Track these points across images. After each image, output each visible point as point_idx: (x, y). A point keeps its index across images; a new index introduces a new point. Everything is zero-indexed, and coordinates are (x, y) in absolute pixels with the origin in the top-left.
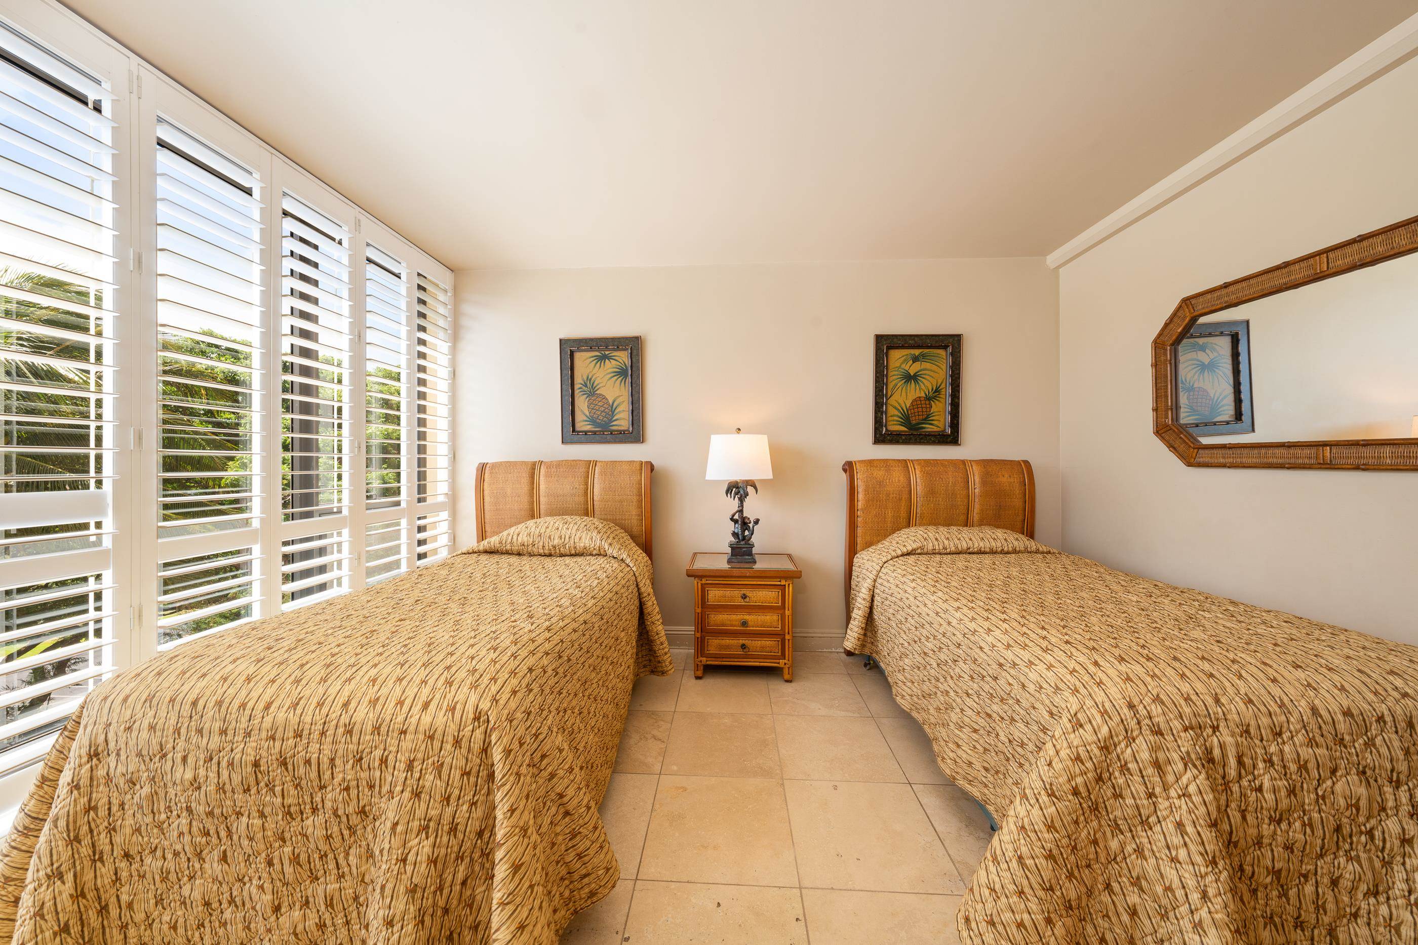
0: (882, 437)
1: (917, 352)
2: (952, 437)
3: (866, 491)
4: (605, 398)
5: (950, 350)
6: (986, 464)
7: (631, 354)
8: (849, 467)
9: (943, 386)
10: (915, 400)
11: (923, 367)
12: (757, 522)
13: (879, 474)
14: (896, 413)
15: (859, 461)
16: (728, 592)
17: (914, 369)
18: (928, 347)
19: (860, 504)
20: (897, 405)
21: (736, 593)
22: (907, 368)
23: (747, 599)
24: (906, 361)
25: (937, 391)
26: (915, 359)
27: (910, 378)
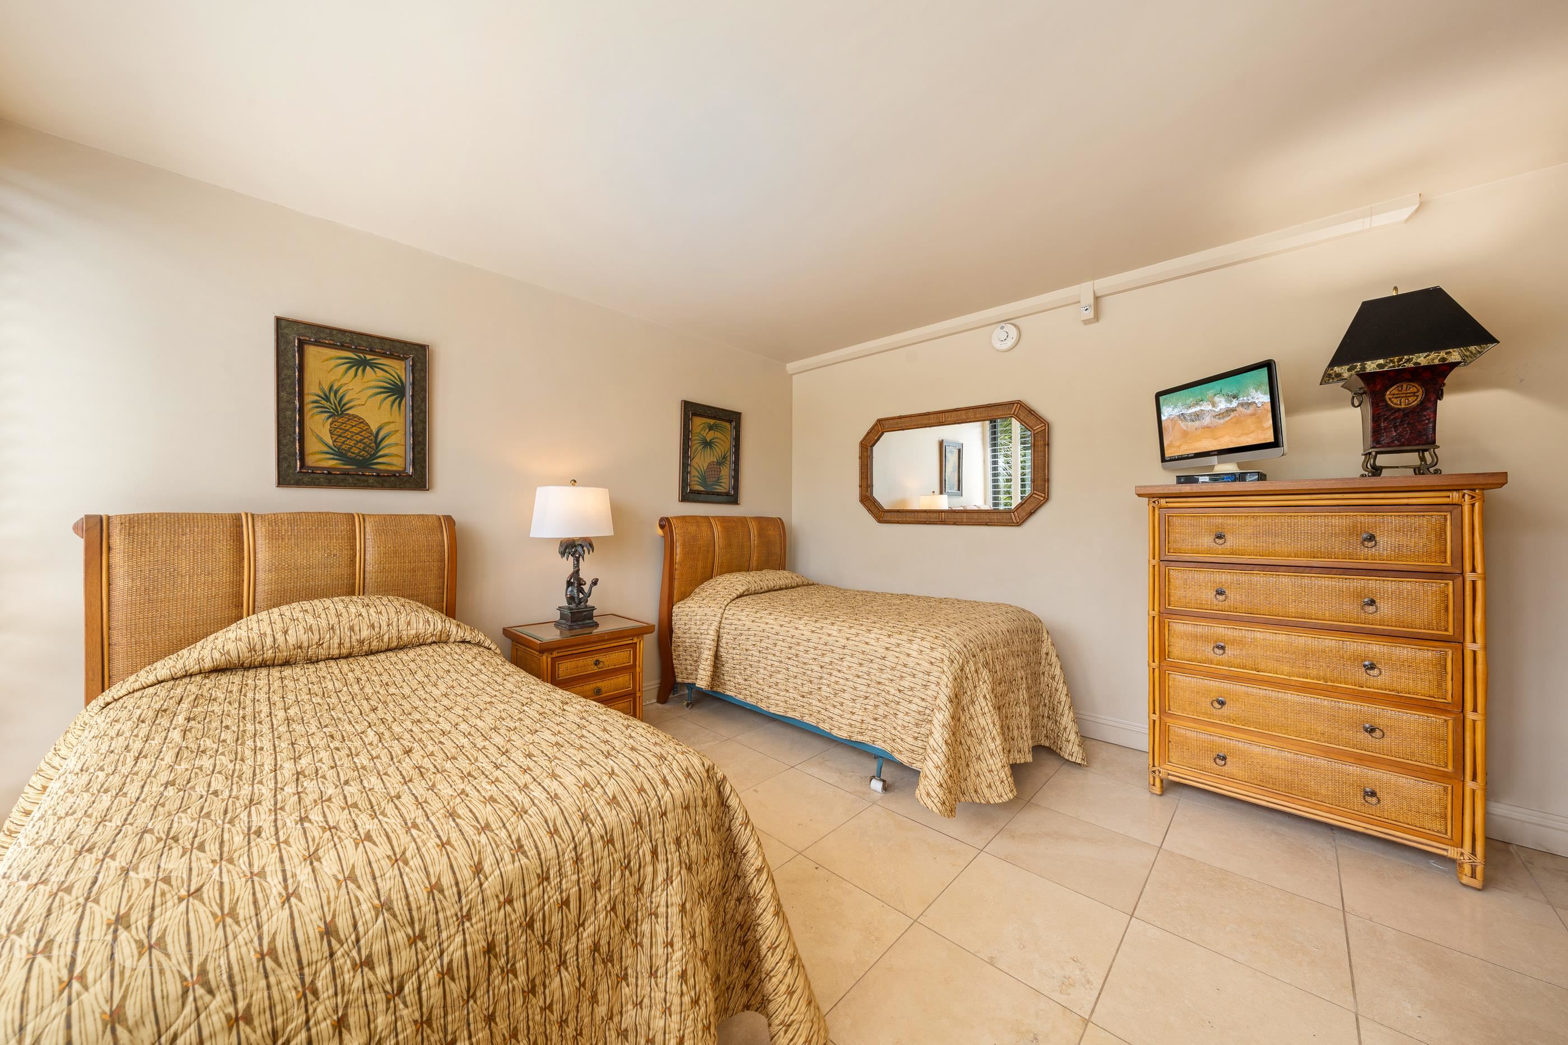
0: (687, 495)
1: (712, 422)
2: (732, 498)
3: (684, 545)
4: (363, 422)
5: (734, 424)
6: (759, 520)
7: (413, 366)
8: (665, 523)
9: (728, 454)
10: (710, 464)
11: (716, 436)
12: (595, 582)
13: (692, 529)
14: (697, 474)
15: (675, 518)
16: (581, 662)
17: (710, 436)
18: (720, 419)
19: (678, 558)
20: (697, 466)
21: (590, 660)
22: (705, 435)
23: (601, 665)
24: (704, 429)
25: (724, 458)
26: (711, 428)
27: (707, 444)
